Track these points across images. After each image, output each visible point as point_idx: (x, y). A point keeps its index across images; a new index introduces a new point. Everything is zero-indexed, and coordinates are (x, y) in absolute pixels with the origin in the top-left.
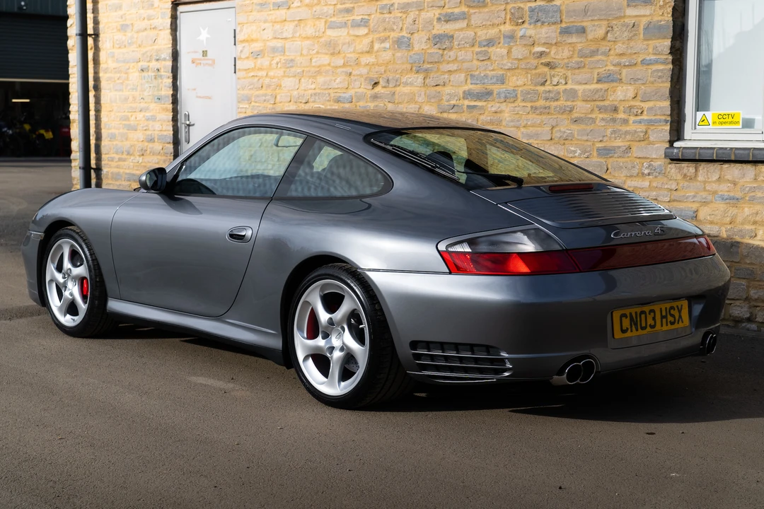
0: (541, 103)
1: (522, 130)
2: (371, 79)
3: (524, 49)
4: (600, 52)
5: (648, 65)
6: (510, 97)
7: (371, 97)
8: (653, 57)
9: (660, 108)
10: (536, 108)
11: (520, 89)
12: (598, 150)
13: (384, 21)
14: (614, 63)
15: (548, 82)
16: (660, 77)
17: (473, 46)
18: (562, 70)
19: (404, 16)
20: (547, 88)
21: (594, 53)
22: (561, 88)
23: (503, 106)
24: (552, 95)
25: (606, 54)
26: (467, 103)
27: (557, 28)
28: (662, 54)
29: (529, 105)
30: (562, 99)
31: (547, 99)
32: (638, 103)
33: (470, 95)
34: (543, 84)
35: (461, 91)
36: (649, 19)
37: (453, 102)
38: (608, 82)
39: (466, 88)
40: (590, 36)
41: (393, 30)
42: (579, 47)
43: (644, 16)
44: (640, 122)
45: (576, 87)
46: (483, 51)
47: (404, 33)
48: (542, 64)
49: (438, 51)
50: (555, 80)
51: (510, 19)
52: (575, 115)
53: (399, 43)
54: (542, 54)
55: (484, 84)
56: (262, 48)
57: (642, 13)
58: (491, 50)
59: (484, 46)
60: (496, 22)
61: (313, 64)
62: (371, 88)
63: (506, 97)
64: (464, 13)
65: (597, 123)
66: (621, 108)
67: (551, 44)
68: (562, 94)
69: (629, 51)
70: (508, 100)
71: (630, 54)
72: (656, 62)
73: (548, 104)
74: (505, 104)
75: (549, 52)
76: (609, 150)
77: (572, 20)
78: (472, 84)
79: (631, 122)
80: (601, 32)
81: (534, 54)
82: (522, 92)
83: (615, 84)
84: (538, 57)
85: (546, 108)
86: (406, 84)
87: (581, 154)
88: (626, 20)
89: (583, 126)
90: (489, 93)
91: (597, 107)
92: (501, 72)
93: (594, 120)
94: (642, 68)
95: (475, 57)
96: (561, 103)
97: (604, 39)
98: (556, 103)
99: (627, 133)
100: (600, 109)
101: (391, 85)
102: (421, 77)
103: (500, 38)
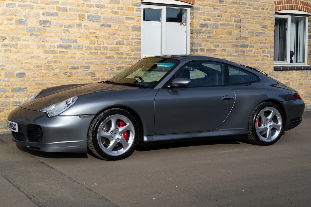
0: (93, 51)
1: (86, 61)
2: (2, 37)
3: (86, 30)
4: (116, 34)
5: (133, 39)
6: (80, 48)
7: (2, 45)
8: (135, 37)
9: (138, 54)
10: (92, 53)
12: (117, 68)
13: (9, 11)
14: (122, 38)
15: (96, 43)
16: (138, 44)
17: (61, 27)
18: (102, 39)
19: (22, 10)
20: (96, 45)
21: (114, 34)
22: (101, 46)
24: (98, 48)
25: (119, 35)
26: (59, 50)
27: (99, 24)
28: (138, 36)
29: (89, 51)
30: (102, 49)
31: (96, 49)
32: (130, 52)
33: (61, 47)
34: (94, 44)
35: (55, 45)
36: (133, 24)
37: (52, 49)
38: (119, 44)
39: (59, 43)
40: (112, 28)
41: (16, 16)
42: (109, 31)
43: (131, 23)
44: (131, 58)
45: (108, 46)
46: (67, 29)
47: (22, 18)
48: (94, 36)
49: (43, 27)
50: (99, 43)
51: (79, 18)
52: (108, 56)
53: (20, 22)
54: (94, 33)
55: (67, 42)
57: (131, 22)
58: (70, 29)
59: (67, 27)
60: (72, 18)
62: (2, 41)
63: (78, 48)
64: (56, 13)
65: (116, 58)
66: (124, 54)
67: (97, 29)
68: (102, 48)
69: (127, 35)
70: (79, 49)
71: (127, 36)
72: (136, 39)
73: (96, 51)
74: (77, 51)
75: (97, 32)
76: (121, 68)
77: (105, 21)
78: (61, 42)
79: (128, 58)
80: (117, 27)
81: (90, 32)
82: (85, 46)
83: (121, 45)
84: (92, 34)
85: (96, 53)
86: (24, 40)
87: (110, 70)
88: (125, 24)
89: (110, 60)
90: (70, 46)
91: (116, 53)
92: (75, 38)
93: (114, 58)
94: (131, 40)
95: (62, 31)
96: (102, 51)
97: (118, 30)
98: (100, 51)
99: (127, 62)
100: (117, 53)
102: (34, 37)
103: (74, 25)
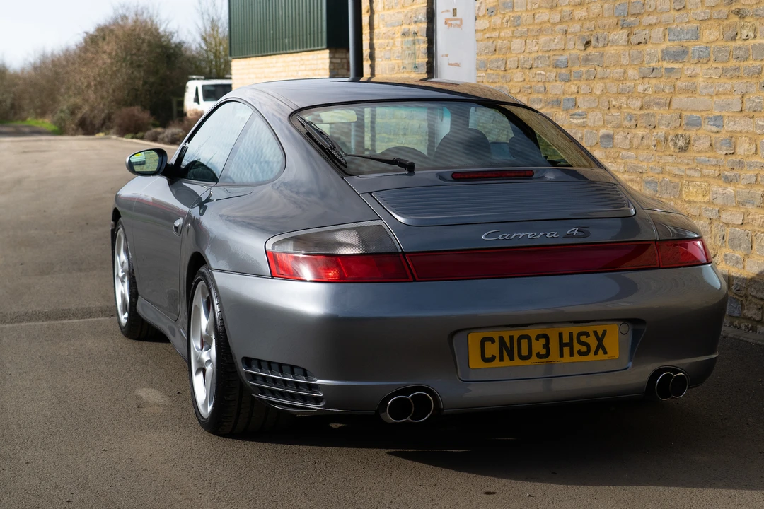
0: (732, 63)
1: (715, 98)
2: (583, 38)
6: (703, 58)
7: (583, 60)
10: (727, 70)
11: (713, 45)
15: (739, 36)
18: (751, 20)
20: (738, 43)
22: (751, 42)
23: (698, 69)
24: (742, 53)
26: (666, 65)
29: (720, 65)
30: (751, 57)
31: (737, 58)
33: (668, 55)
34: (734, 39)
35: (658, 50)
37: (653, 64)
39: (664, 46)
48: (732, 12)
50: (745, 32)
52: (763, 79)
55: (680, 40)
56: (495, 4)
61: (536, 21)
62: (583, 48)
63: (699, 57)
68: (751, 51)
70: (701, 61)
73: (738, 64)
74: (699, 65)
78: (670, 40)
82: (714, 49)
84: (728, 3)
85: (735, 70)
86: (613, 43)
90: (685, 52)
92: (695, 25)
95: (672, 5)
96: (750, 62)
98: (745, 64)
101: (600, 45)
102: (625, 32)
